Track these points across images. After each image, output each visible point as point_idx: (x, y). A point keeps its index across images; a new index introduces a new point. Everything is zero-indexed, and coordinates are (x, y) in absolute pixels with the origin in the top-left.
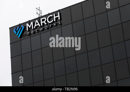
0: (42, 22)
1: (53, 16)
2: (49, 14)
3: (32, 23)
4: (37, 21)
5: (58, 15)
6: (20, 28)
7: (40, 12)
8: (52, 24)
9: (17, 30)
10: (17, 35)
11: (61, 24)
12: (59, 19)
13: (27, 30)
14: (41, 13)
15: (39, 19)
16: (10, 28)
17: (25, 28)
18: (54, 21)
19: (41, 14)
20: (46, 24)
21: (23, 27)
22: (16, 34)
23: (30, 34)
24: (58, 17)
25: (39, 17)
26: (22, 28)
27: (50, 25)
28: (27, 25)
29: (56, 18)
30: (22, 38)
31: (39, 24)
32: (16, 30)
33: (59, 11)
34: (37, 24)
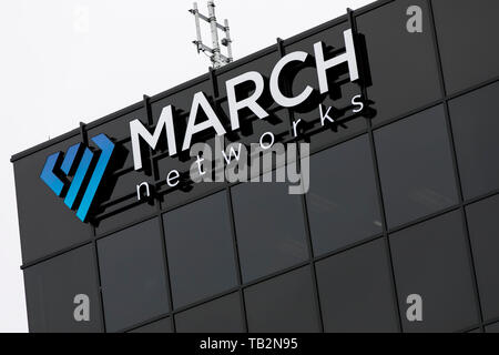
0: (234, 107)
1: (311, 61)
2: (283, 47)
3: (166, 117)
4: (200, 99)
5: (343, 50)
6: (88, 156)
7: (222, 35)
8: (309, 117)
9: (66, 167)
10: (69, 201)
11: (369, 113)
12: (354, 74)
13: (138, 164)
14: (226, 43)
15: (212, 83)
16: (15, 159)
17: (121, 151)
18: (316, 92)
19: (224, 51)
20: (261, 113)
21: (107, 148)
22: (64, 193)
23: (158, 193)
24: (345, 64)
25: (213, 71)
26: (97, 154)
27: (292, 119)
28: (137, 128)
29: (329, 72)
30: (105, 225)
31: (213, 121)
32: (57, 171)
33: (352, 18)
34: (201, 117)
